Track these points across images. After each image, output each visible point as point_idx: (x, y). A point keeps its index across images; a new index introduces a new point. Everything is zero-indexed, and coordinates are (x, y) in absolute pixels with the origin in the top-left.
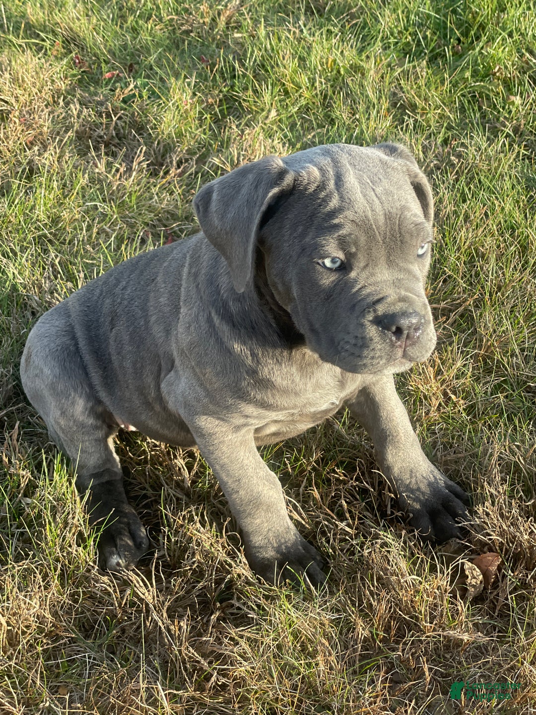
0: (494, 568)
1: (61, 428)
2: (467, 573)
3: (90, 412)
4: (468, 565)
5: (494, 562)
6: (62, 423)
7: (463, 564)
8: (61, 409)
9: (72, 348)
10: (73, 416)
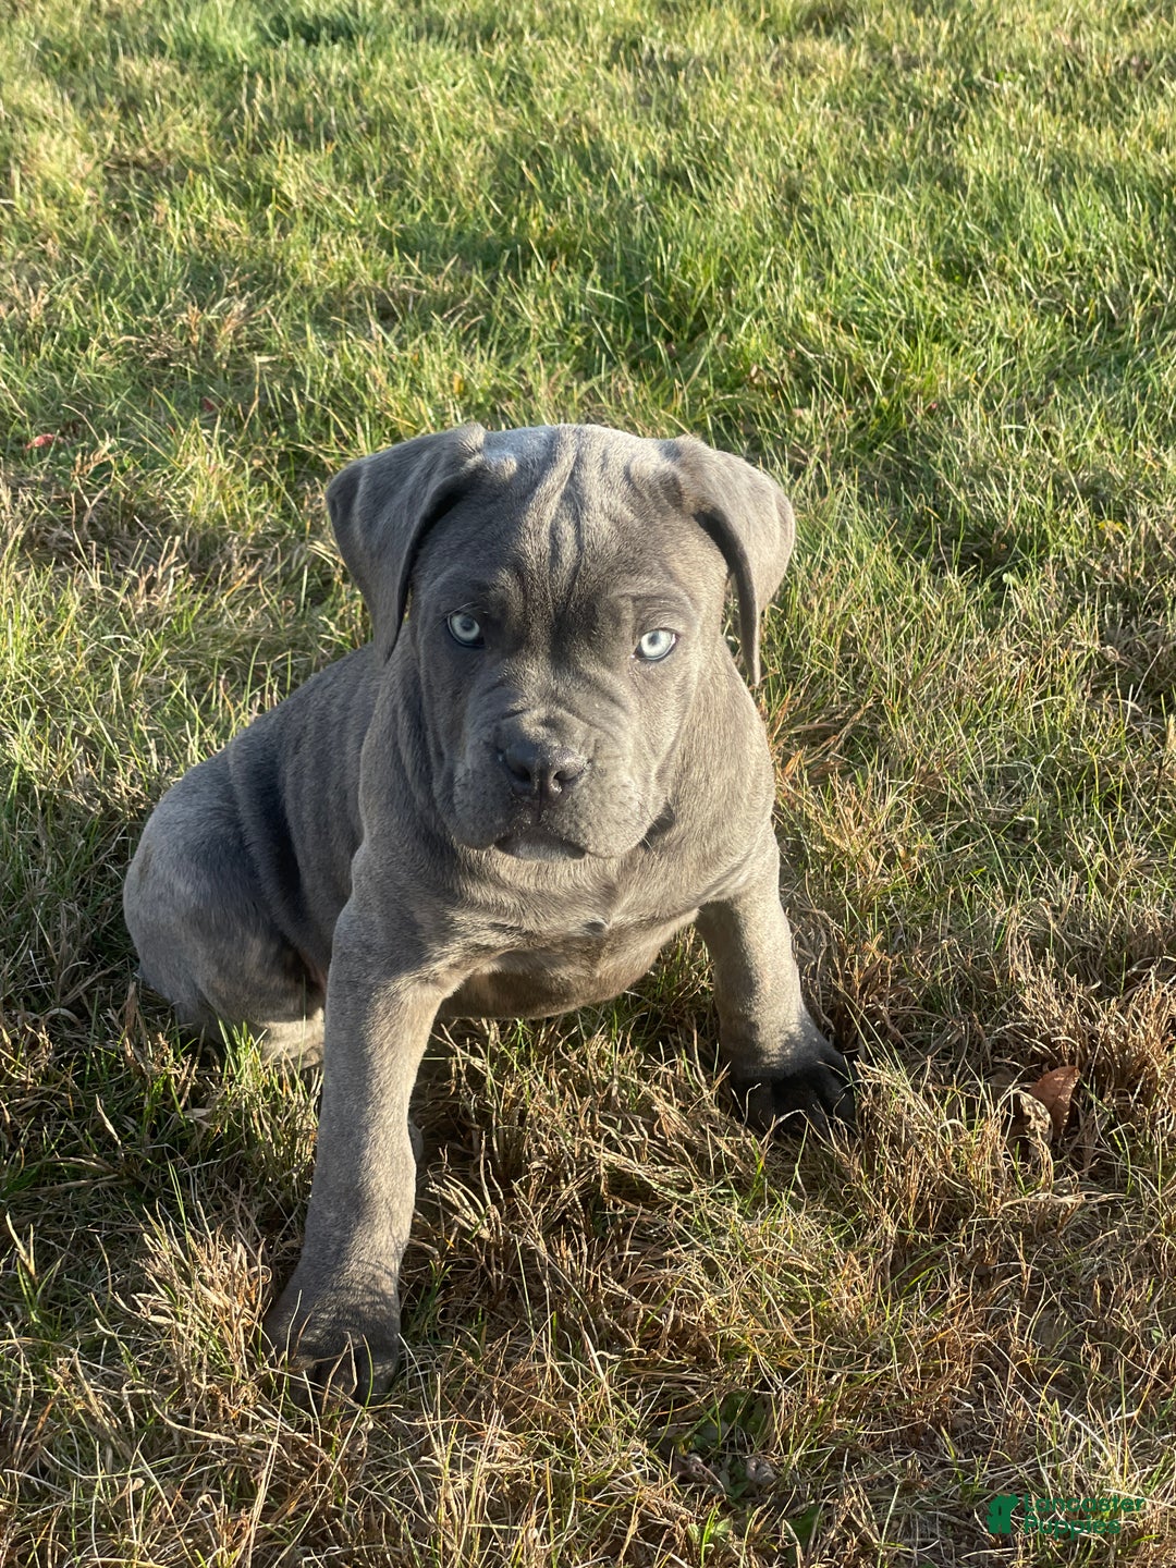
0: (1066, 1098)
1: (220, 998)
2: (1026, 1111)
3: (273, 963)
4: (1026, 1098)
5: (1066, 1083)
6: (223, 989)
7: (1017, 1097)
8: (219, 962)
9: (232, 842)
10: (242, 973)
